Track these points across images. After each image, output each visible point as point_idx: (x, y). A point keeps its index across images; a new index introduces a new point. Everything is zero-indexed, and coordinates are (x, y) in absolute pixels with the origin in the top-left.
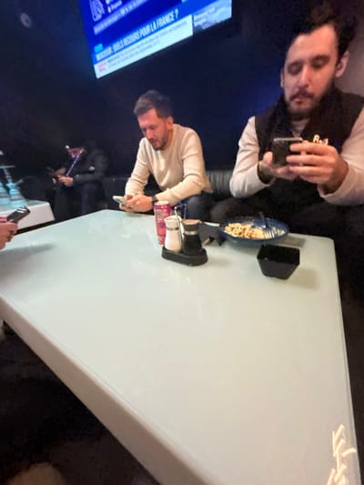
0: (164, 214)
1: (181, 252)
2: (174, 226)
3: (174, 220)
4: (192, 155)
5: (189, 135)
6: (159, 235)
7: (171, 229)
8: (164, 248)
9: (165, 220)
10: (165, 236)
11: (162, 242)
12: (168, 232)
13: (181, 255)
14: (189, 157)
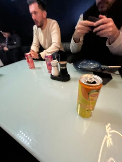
0: (50, 60)
1: (59, 76)
2: (55, 65)
3: (55, 62)
4: (55, 33)
5: (54, 23)
6: (48, 69)
7: (54, 66)
8: (51, 75)
9: (51, 62)
10: (51, 69)
11: (50, 72)
12: (53, 68)
13: (59, 77)
14: (53, 33)
